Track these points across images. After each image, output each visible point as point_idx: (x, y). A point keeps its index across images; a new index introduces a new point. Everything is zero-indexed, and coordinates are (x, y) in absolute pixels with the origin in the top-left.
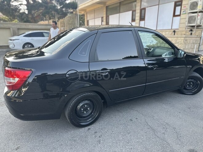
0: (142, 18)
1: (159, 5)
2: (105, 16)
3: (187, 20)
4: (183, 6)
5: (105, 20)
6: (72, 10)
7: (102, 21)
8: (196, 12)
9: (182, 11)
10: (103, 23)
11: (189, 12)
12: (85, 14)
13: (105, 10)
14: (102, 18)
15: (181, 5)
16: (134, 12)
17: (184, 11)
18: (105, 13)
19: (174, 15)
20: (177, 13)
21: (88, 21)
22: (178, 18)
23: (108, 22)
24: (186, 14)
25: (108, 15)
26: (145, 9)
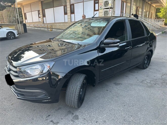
0: (72, 11)
1: (83, 2)
2: (41, 10)
3: (103, 13)
4: (99, 4)
5: (41, 13)
6: (10, 4)
7: (39, 14)
8: (108, 8)
9: (99, 7)
10: (40, 15)
11: (104, 8)
12: (22, 8)
13: (40, 5)
14: (39, 11)
15: (98, 3)
16: (65, 7)
17: (101, 7)
18: (41, 7)
19: (95, 10)
20: (97, 8)
21: (25, 14)
22: (97, 12)
23: (44, 15)
24: (102, 9)
25: (43, 9)
26: (73, 5)
